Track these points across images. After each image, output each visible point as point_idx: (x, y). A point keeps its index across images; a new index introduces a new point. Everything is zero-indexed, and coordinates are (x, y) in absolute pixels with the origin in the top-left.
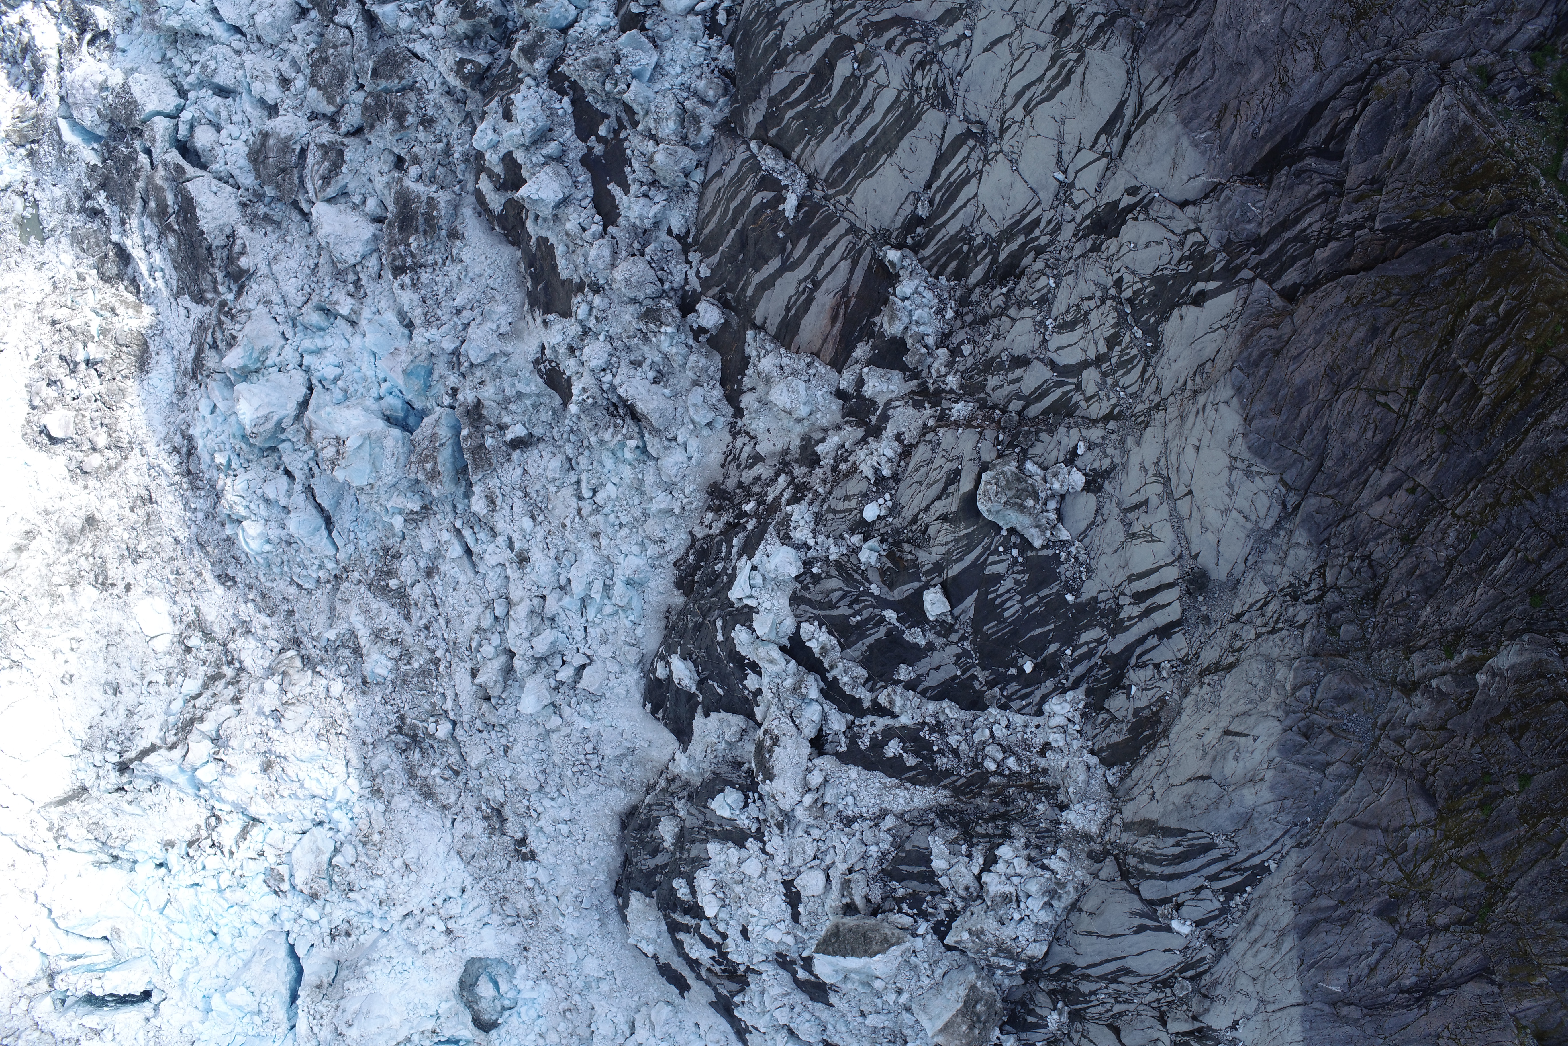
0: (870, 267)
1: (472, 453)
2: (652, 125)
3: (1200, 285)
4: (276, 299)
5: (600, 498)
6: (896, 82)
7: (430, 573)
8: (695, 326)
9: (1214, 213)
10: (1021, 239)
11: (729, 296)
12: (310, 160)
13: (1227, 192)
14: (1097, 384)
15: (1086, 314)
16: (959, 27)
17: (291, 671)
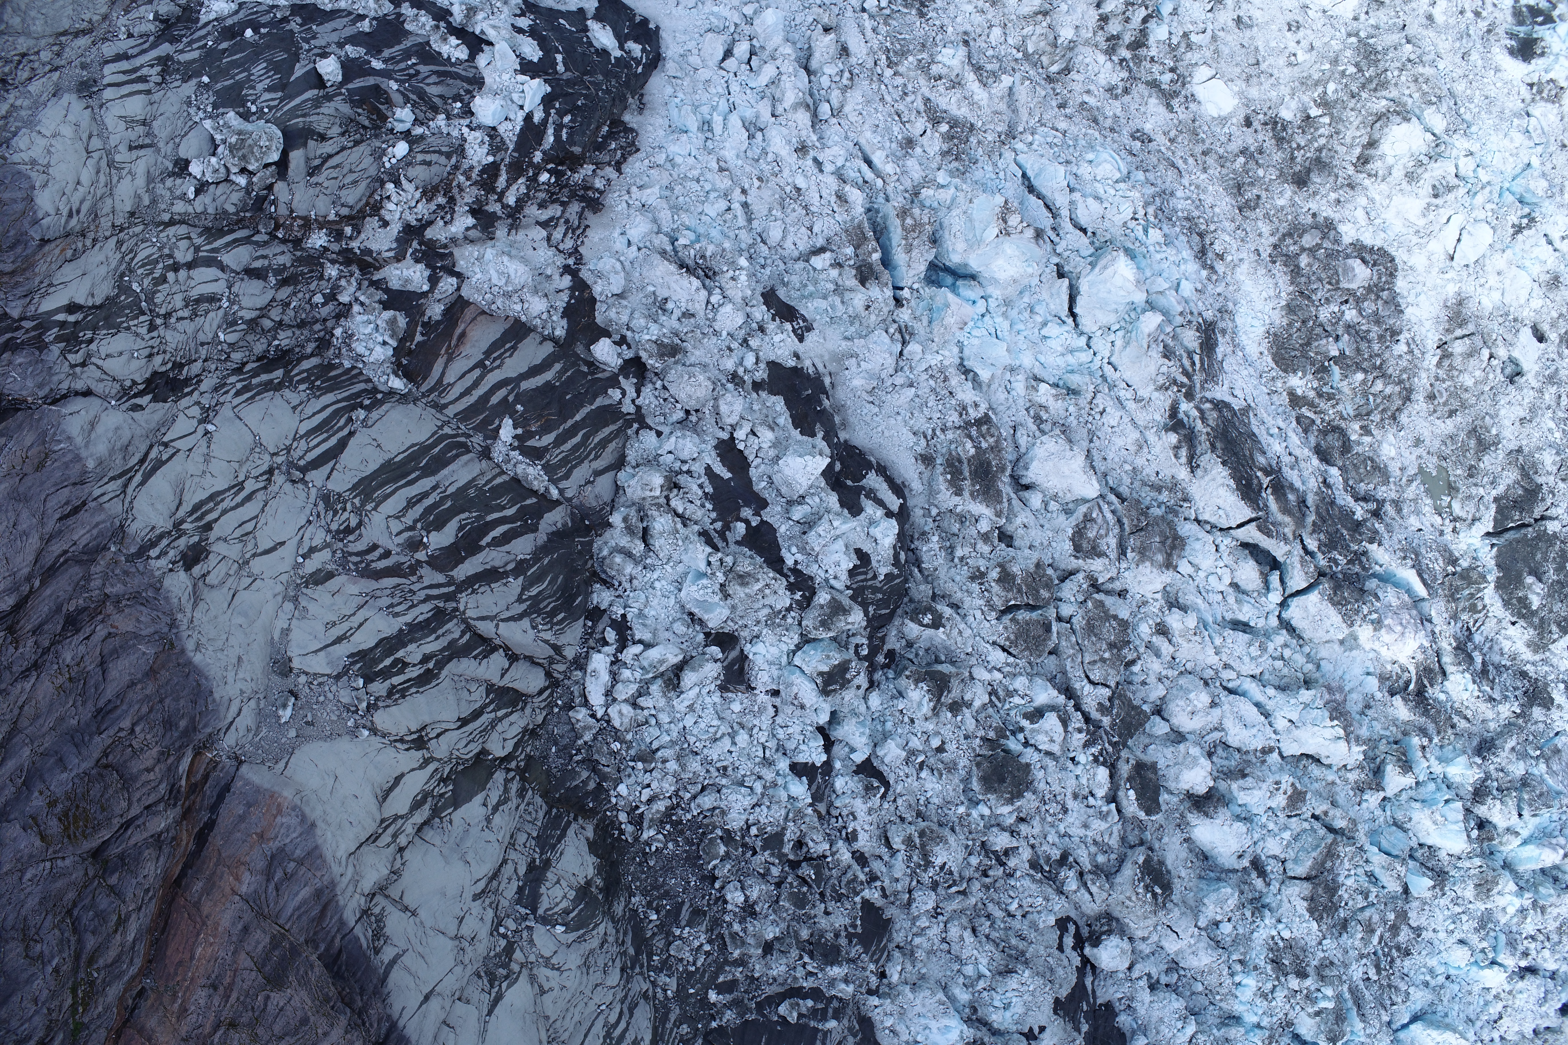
0: (425, 379)
1: (865, 238)
2: (679, 526)
3: (72, 318)
4: (1131, 405)
5: (722, 205)
6: (378, 518)
7: (909, 143)
8: (624, 347)
9: (55, 379)
10: (254, 381)
11: (585, 369)
12: (1113, 542)
13: (41, 394)
14: (178, 248)
15: (186, 306)
16: (311, 566)
17: (1048, 49)
